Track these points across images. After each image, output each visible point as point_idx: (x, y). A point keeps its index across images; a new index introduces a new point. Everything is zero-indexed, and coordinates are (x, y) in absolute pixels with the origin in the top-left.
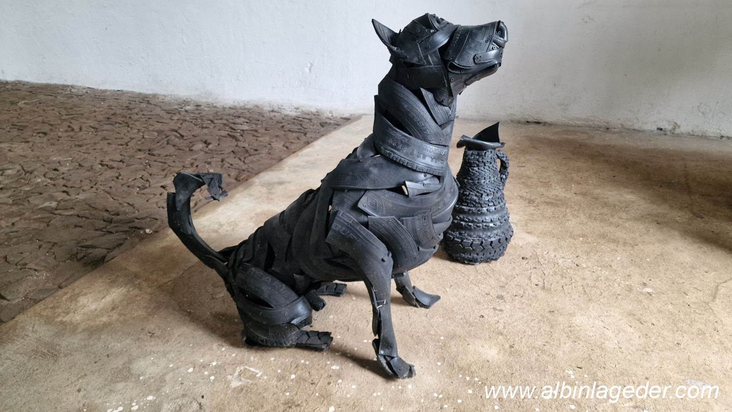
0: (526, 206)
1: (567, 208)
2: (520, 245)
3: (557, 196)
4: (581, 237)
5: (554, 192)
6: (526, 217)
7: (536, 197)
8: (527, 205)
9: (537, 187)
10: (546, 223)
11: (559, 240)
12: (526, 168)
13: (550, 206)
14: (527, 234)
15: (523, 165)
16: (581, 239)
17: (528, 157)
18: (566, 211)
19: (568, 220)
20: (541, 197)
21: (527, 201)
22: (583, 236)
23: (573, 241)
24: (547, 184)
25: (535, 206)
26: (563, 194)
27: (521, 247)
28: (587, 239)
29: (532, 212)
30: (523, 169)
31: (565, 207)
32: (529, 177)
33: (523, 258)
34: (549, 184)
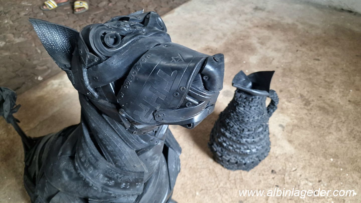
0: (301, 108)
1: (335, 118)
2: (276, 155)
3: (332, 101)
4: (333, 158)
5: (332, 96)
6: (296, 121)
7: (314, 99)
8: (303, 106)
9: (320, 87)
10: (309, 132)
11: (312, 156)
12: (320, 62)
13: (321, 112)
14: (288, 143)
15: (319, 58)
16: (332, 160)
17: (327, 49)
18: (332, 121)
19: (330, 133)
20: (318, 100)
21: (304, 102)
22: (336, 156)
23: (324, 160)
24: (329, 86)
25: (308, 110)
26: (338, 100)
27: (277, 157)
28: (337, 161)
29: (303, 116)
30: (317, 62)
31: (334, 116)
32: (318, 74)
33: (272, 171)
34: (331, 85)
